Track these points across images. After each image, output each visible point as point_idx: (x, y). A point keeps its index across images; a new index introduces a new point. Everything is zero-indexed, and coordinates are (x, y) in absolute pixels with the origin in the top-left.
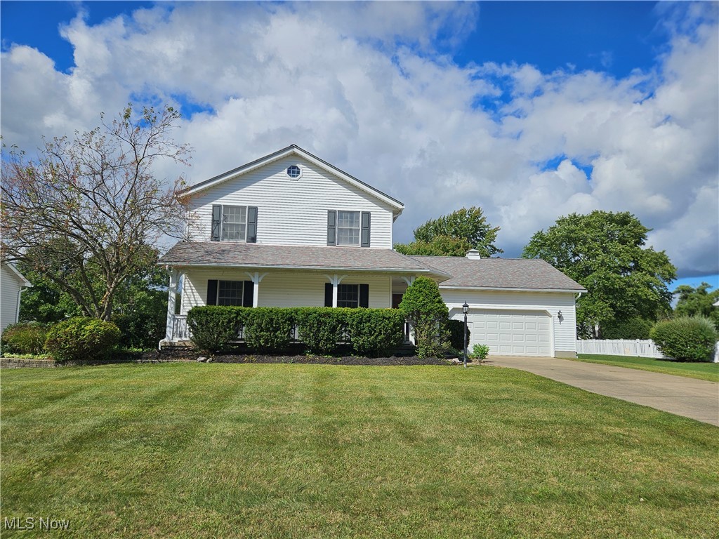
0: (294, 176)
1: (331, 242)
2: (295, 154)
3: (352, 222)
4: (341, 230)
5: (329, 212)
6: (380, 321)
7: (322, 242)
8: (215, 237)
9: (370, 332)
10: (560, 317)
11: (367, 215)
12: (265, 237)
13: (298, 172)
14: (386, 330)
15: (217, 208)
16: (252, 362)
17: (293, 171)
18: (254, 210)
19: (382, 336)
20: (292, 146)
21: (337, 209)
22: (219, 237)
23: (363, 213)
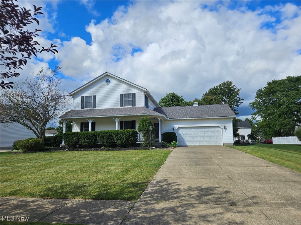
0: (108, 83)
1: (121, 105)
2: (108, 75)
3: (129, 98)
4: (125, 101)
5: (121, 95)
6: (123, 134)
7: (119, 106)
8: (82, 108)
9: (120, 139)
10: (225, 128)
11: (134, 95)
12: (99, 106)
13: (109, 81)
14: (126, 138)
15: (83, 97)
16: (81, 150)
17: (108, 81)
18: (95, 97)
19: (124, 140)
20: (106, 72)
21: (123, 93)
22: (84, 107)
23: (133, 94)
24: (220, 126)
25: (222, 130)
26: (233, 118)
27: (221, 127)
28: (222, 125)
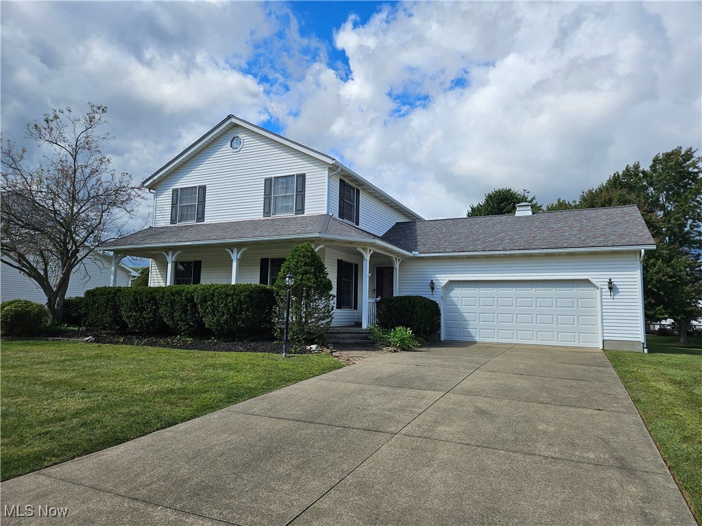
0: (236, 148)
1: (267, 212)
2: (236, 125)
3: (287, 188)
4: (275, 198)
5: (266, 180)
7: (258, 215)
8: (173, 221)
10: (611, 287)
11: (302, 177)
12: (212, 216)
13: (240, 142)
15: (175, 191)
17: (236, 142)
18: (203, 188)
20: (230, 117)
21: (273, 176)
22: (176, 220)
23: (298, 176)
24: (593, 281)
25: (599, 296)
26: (643, 251)
27: (598, 284)
28: (599, 277)
